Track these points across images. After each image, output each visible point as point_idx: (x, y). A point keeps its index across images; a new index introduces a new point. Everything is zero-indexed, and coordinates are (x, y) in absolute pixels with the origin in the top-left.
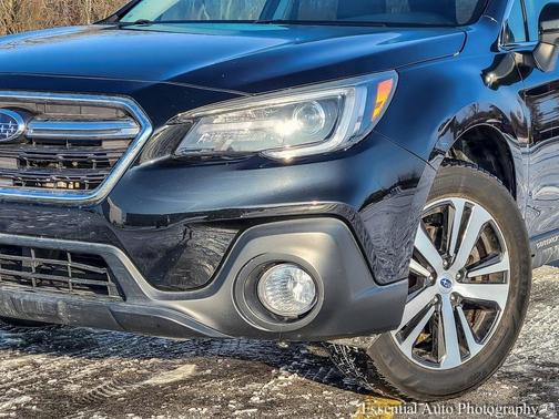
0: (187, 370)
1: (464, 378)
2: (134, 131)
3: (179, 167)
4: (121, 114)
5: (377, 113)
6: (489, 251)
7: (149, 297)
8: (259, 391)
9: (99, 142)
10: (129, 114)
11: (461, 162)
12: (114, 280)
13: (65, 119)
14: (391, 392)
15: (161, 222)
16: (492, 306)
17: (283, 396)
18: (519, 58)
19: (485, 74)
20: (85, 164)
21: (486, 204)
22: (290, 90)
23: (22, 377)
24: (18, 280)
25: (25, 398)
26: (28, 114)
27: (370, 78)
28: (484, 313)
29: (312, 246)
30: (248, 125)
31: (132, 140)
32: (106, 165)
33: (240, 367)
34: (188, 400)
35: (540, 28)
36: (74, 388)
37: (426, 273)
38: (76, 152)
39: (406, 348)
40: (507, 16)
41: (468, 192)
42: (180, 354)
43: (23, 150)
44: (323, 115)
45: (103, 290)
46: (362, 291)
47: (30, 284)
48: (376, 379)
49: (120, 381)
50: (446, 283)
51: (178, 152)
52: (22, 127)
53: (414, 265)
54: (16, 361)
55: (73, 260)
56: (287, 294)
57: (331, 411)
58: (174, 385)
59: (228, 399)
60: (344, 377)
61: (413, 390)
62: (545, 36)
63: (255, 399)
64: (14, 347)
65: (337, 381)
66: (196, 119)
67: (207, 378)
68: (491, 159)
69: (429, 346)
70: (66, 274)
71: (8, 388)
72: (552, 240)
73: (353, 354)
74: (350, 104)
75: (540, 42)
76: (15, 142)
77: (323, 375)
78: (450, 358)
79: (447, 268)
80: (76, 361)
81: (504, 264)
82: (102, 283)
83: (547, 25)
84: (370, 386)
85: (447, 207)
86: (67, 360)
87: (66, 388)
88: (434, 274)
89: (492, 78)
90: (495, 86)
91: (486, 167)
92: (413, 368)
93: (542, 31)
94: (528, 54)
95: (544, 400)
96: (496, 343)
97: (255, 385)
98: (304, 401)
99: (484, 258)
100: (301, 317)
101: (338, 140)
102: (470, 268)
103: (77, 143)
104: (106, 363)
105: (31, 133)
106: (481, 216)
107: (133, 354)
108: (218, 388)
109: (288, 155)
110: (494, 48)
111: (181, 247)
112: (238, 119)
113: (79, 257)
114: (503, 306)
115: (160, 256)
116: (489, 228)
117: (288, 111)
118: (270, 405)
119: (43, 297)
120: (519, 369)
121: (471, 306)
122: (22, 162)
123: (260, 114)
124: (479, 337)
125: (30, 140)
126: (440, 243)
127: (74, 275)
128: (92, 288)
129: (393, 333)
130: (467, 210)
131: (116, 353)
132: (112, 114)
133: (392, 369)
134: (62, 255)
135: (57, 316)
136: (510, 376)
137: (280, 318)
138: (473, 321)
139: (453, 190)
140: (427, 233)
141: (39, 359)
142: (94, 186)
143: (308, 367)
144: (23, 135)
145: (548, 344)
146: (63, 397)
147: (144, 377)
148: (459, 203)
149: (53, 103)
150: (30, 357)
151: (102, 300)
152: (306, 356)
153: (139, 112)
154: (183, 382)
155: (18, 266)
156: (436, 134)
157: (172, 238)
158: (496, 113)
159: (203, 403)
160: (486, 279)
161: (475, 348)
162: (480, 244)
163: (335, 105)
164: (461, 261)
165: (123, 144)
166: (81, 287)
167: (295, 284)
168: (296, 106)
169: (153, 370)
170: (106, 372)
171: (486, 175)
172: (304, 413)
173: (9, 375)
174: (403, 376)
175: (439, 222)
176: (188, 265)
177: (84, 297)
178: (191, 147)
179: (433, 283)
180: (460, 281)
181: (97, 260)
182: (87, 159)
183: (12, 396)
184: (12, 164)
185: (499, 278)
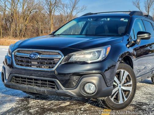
0: (68, 103)
1: (124, 105)
2: (61, 57)
3: (69, 64)
4: (58, 54)
5: (107, 53)
6: (128, 80)
7: (63, 89)
8: (83, 107)
9: (53, 59)
10: (59, 54)
11: (123, 63)
12: (56, 86)
13: (47, 55)
14: (109, 108)
15: (65, 74)
16: (129, 91)
17: (88, 109)
18: (133, 42)
19: (126, 45)
20: (50, 63)
21: (128, 71)
22: (90, 49)
23: (36, 104)
24: (37, 86)
25: (37, 109)
26: (40, 54)
27: (106, 47)
28: (127, 92)
29: (95, 79)
30: (82, 56)
31: (60, 59)
32: (55, 64)
33: (78, 103)
34: (69, 109)
35: (137, 36)
36: (46, 107)
38: (49, 61)
39: (112, 99)
40: (131, 34)
41: (124, 69)
42: (66, 100)
43: (38, 61)
44: (97, 54)
45: (54, 88)
46: (105, 88)
47: (40, 86)
48: (106, 105)
49: (55, 105)
50: (120, 87)
51: (69, 61)
52: (38, 56)
53: (114, 83)
54: (34, 101)
55: (48, 82)
56: (90, 89)
57: (97, 112)
58: (66, 106)
59: (77, 109)
60: (99, 105)
61: (114, 108)
62: (138, 38)
63: (82, 109)
64: (33, 98)
65: (98, 106)
66: (72, 55)
67: (73, 105)
68: (128, 62)
69: (117, 99)
70: (47, 85)
71: (34, 107)
72: (140, 78)
73: (102, 100)
74: (102, 52)
75: (137, 39)
76: (37, 59)
77: (95, 104)
78: (121, 101)
79: (120, 83)
80: (46, 101)
81: (131, 83)
82: (54, 86)
83: (138, 36)
84: (105, 107)
85: (120, 71)
86: (44, 101)
87: (45, 107)
88: (118, 85)
89: (128, 46)
90: (129, 48)
91: (127, 63)
92: (114, 103)
93: (138, 37)
94: (135, 41)
95: (139, 110)
96: (130, 98)
97: (82, 106)
98: (92, 110)
99: (127, 82)
100: (93, 93)
101: (100, 59)
102: (124, 83)
103: (49, 59)
104: (52, 102)
105: (40, 57)
106: (127, 73)
107: (57, 100)
108: (75, 107)
109: (89, 62)
110: (128, 40)
111: (69, 80)
112: (80, 55)
113: (49, 81)
114: (131, 91)
115: (65, 81)
116: (128, 76)
117: (90, 53)
118: (85, 111)
119: (42, 89)
120: (134, 103)
121: (125, 91)
122: (38, 63)
123: (84, 54)
124: (126, 97)
125: (40, 59)
126: (119, 78)
127: (48, 85)
128: (51, 87)
129: (110, 96)
130: (124, 72)
131: (54, 100)
132: (56, 54)
133: (110, 104)
134: (46, 81)
135: (45, 93)
136: (132, 105)
137: (89, 94)
138: (125, 94)
139: (121, 68)
140: (116, 76)
141: (39, 101)
142: (52, 68)
143: (92, 103)
144: (39, 58)
145: (139, 98)
146: (44, 109)
147: (60, 105)
148: (122, 71)
149: (44, 51)
150: (37, 100)
151: (54, 90)
153: (61, 53)
154: (68, 106)
155: (37, 83)
156: (118, 58)
157: (67, 78)
158: (128, 52)
159: (72, 110)
160: (128, 86)
161: (126, 99)
162: (126, 79)
163: (99, 52)
164: (123, 82)
165: (58, 60)
166: (49, 87)
167: (91, 87)
168: (92, 52)
169: (61, 103)
170: (52, 103)
171: (128, 65)
172: (92, 112)
173: (33, 104)
174: (112, 105)
175: (118, 74)
176: (70, 83)
177: (50, 89)
178: (71, 60)
179: (117, 86)
180: (122, 86)
181: (53, 82)
183: (34, 108)
184: (36, 63)
185: (130, 85)
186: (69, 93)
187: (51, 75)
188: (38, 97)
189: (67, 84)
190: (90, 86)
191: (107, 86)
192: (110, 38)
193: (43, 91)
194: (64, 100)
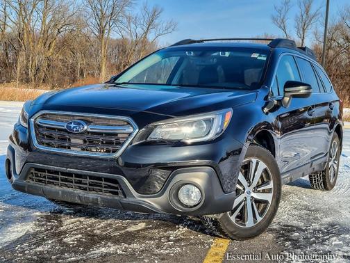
0: (142, 225)
1: (255, 231)
2: (132, 130)
3: (148, 145)
4: (126, 123)
5: (226, 124)
6: (265, 180)
7: (136, 197)
8: (173, 234)
9: (116, 134)
10: (128, 123)
11: (255, 144)
12: (121, 189)
13: (103, 125)
14: (226, 236)
15: (138, 166)
16: (266, 202)
17: (183, 237)
18: (276, 102)
19: (263, 109)
20: (111, 143)
21: (265, 161)
22: (190, 116)
23: (76, 226)
24: (80, 188)
25: (80, 236)
26: (88, 122)
27: (223, 111)
28: (263, 205)
29: (200, 177)
30: (175, 129)
31: (130, 134)
32: (120, 144)
33: (163, 224)
34: (145, 238)
35: (284, 90)
36: (98, 232)
37: (241, 188)
38: (108, 138)
39: (233, 218)
40: (272, 86)
41: (258, 156)
42: (138, 218)
43: (85, 137)
44: (205, 125)
45: (116, 193)
46: (219, 196)
47: (86, 190)
48: (221, 231)
49: (116, 229)
50: (248, 193)
51: (148, 139)
52: (86, 127)
53: (238, 186)
54: (73, 220)
55: (105, 181)
56: (189, 197)
57: (202, 243)
58: (138, 231)
59: (161, 238)
60: (206, 229)
61: (235, 235)
62: (286, 94)
63: (171, 238)
64: (70, 214)
65: (203, 231)
66: (156, 126)
67: (151, 228)
68: (265, 142)
69: (241, 217)
70: (102, 187)
71: (72, 231)
72: (287, 175)
73: (212, 220)
74: (216, 121)
75: (284, 96)
76: (82, 133)
77: (197, 228)
78: (250, 223)
79: (249, 186)
80: (97, 220)
81: (271, 185)
82: (116, 190)
83: (287, 90)
84: (218, 234)
85: (250, 162)
86: (93, 220)
87: (95, 232)
88: (244, 189)
89: (266, 110)
90: (267, 114)
91: (264, 146)
92: (235, 227)
93: (285, 92)
94: (280, 101)
95: (286, 240)
96: (267, 217)
97: (171, 232)
98: (191, 239)
99: (264, 183)
100: (195, 206)
101: (211, 136)
102: (258, 186)
103: (107, 134)
104: (109, 222)
105: (89, 130)
106: (262, 166)
107: (119, 218)
108: (156, 233)
109: (189, 141)
110: (266, 98)
111: (147, 177)
112: (171, 127)
113: (107, 180)
114: (270, 203)
115: (138, 180)
116: (265, 171)
117: (191, 124)
118: (178, 240)
119: (92, 195)
120: (275, 227)
121: (258, 202)
122: (85, 141)
123: (180, 125)
124: (261, 214)
125: (88, 133)
126: (246, 175)
127: (105, 187)
128: (110, 192)
129: (228, 213)
130: (257, 163)
131: (112, 217)
132: (122, 123)
133: (227, 227)
134: (99, 178)
135: (97, 204)
136: (271, 230)
137: (186, 206)
138: (258, 208)
139: (252, 156)
140: (241, 172)
141: (82, 219)
142: (114, 152)
143: (190, 225)
144: (86, 131)
145: (285, 217)
146: (94, 235)
147: (125, 228)
148: (254, 160)
149: (98, 118)
150: (78, 219)
151: (116, 197)
152: (189, 220)
153: (133, 123)
154: (142, 230)
155: (80, 182)
156: (247, 134)
157: (143, 173)
158: (265, 123)
159: (151, 239)
160: (264, 191)
161: (259, 219)
162: (262, 177)
163: (210, 122)
164: (255, 184)
165: (127, 135)
166: (106, 191)
167: (192, 192)
168: (195, 122)
169: (128, 225)
170: (110, 225)
171: (265, 150)
172: (192, 244)
173: (71, 226)
174: (232, 230)
175: (246, 168)
176: (149, 184)
177: (108, 196)
178: (153, 137)
179: (244, 192)
180: (254, 192)
181: (115, 181)
182: (111, 141)
183: (74, 234)
184: (81, 142)
185: (269, 191)
186: (147, 205)
187: (110, 168)
188: (80, 211)
189: (142, 185)
190: (188, 190)
191: (224, 191)
192: (232, 93)
193: (93, 199)
194: (134, 218)
